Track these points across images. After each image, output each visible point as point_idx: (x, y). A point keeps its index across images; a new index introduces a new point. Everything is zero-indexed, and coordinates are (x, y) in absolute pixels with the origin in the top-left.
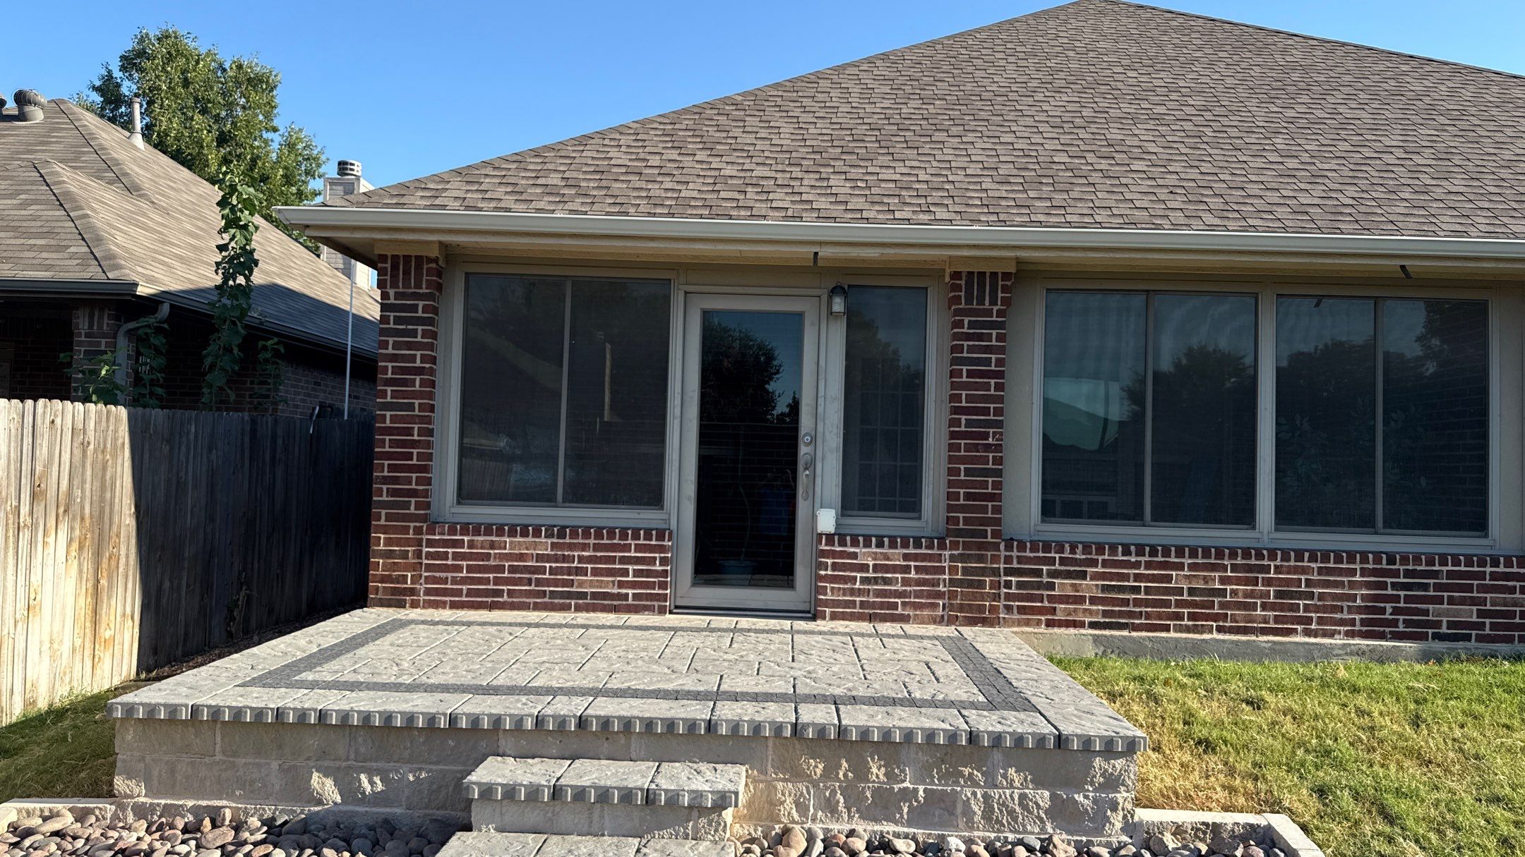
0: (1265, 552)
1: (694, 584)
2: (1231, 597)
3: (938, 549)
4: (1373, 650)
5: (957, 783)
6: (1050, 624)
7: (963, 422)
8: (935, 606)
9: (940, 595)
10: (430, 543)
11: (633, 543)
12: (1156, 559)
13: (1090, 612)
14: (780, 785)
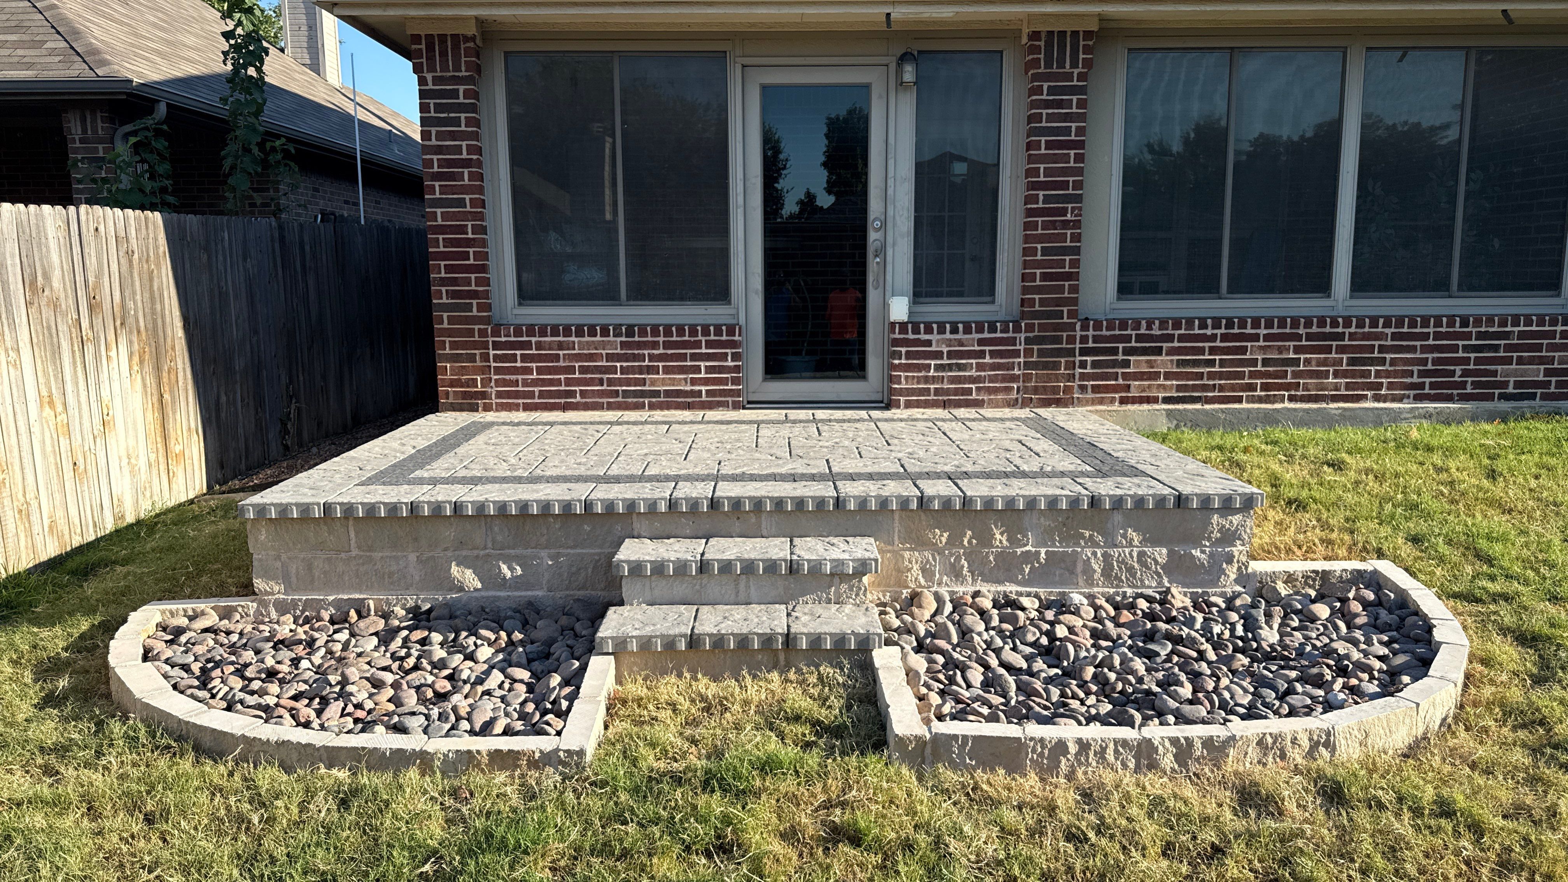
0: (1340, 320)
1: (765, 380)
2: (1304, 366)
3: (1014, 332)
4: (1439, 413)
5: (1078, 544)
6: (1123, 401)
7: (1041, 198)
8: (1008, 390)
9: (1014, 378)
10: (497, 345)
11: (703, 339)
12: (1232, 331)
13: (1164, 388)
14: (907, 554)
